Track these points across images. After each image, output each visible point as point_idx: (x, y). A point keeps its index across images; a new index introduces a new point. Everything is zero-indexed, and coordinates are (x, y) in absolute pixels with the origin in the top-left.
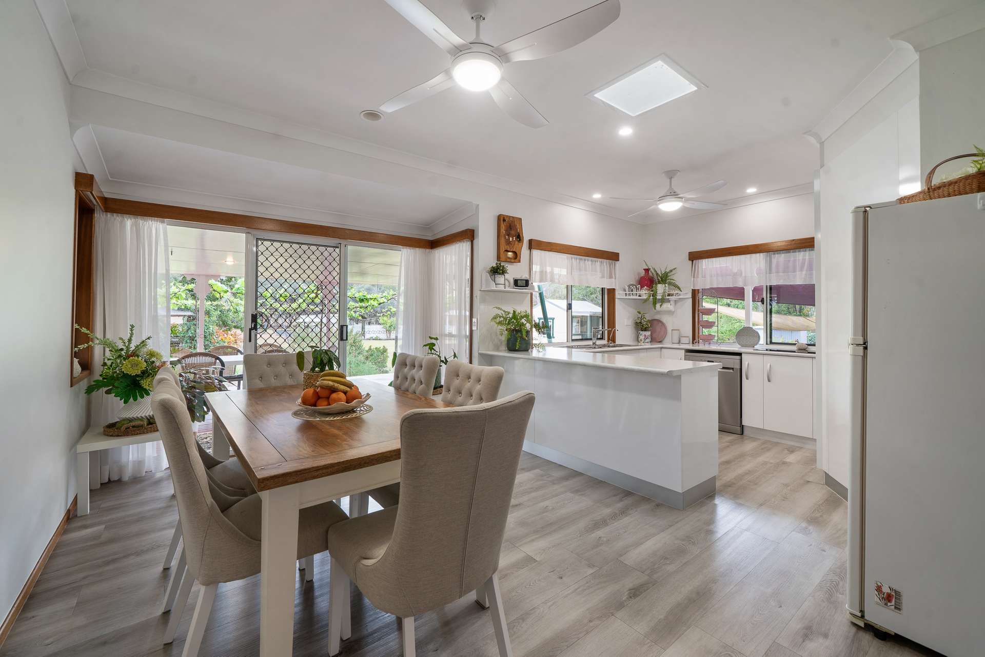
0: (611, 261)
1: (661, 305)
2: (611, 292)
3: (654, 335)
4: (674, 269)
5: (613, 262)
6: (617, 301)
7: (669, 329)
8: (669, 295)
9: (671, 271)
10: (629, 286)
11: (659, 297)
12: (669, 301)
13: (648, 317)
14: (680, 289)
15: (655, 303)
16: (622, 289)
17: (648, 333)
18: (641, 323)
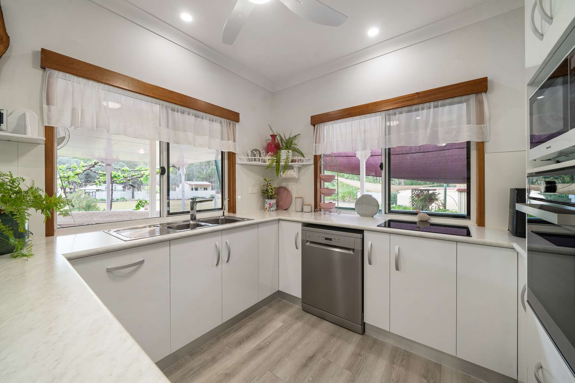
0: (228, 121)
1: (283, 172)
2: (232, 156)
3: (281, 203)
4: (298, 135)
5: (232, 122)
6: (237, 167)
7: (294, 195)
8: (292, 161)
9: (295, 137)
10: (252, 151)
11: (282, 163)
12: (291, 168)
13: (275, 185)
14: (303, 155)
15: (278, 170)
16: (246, 155)
17: (273, 201)
18: (267, 190)
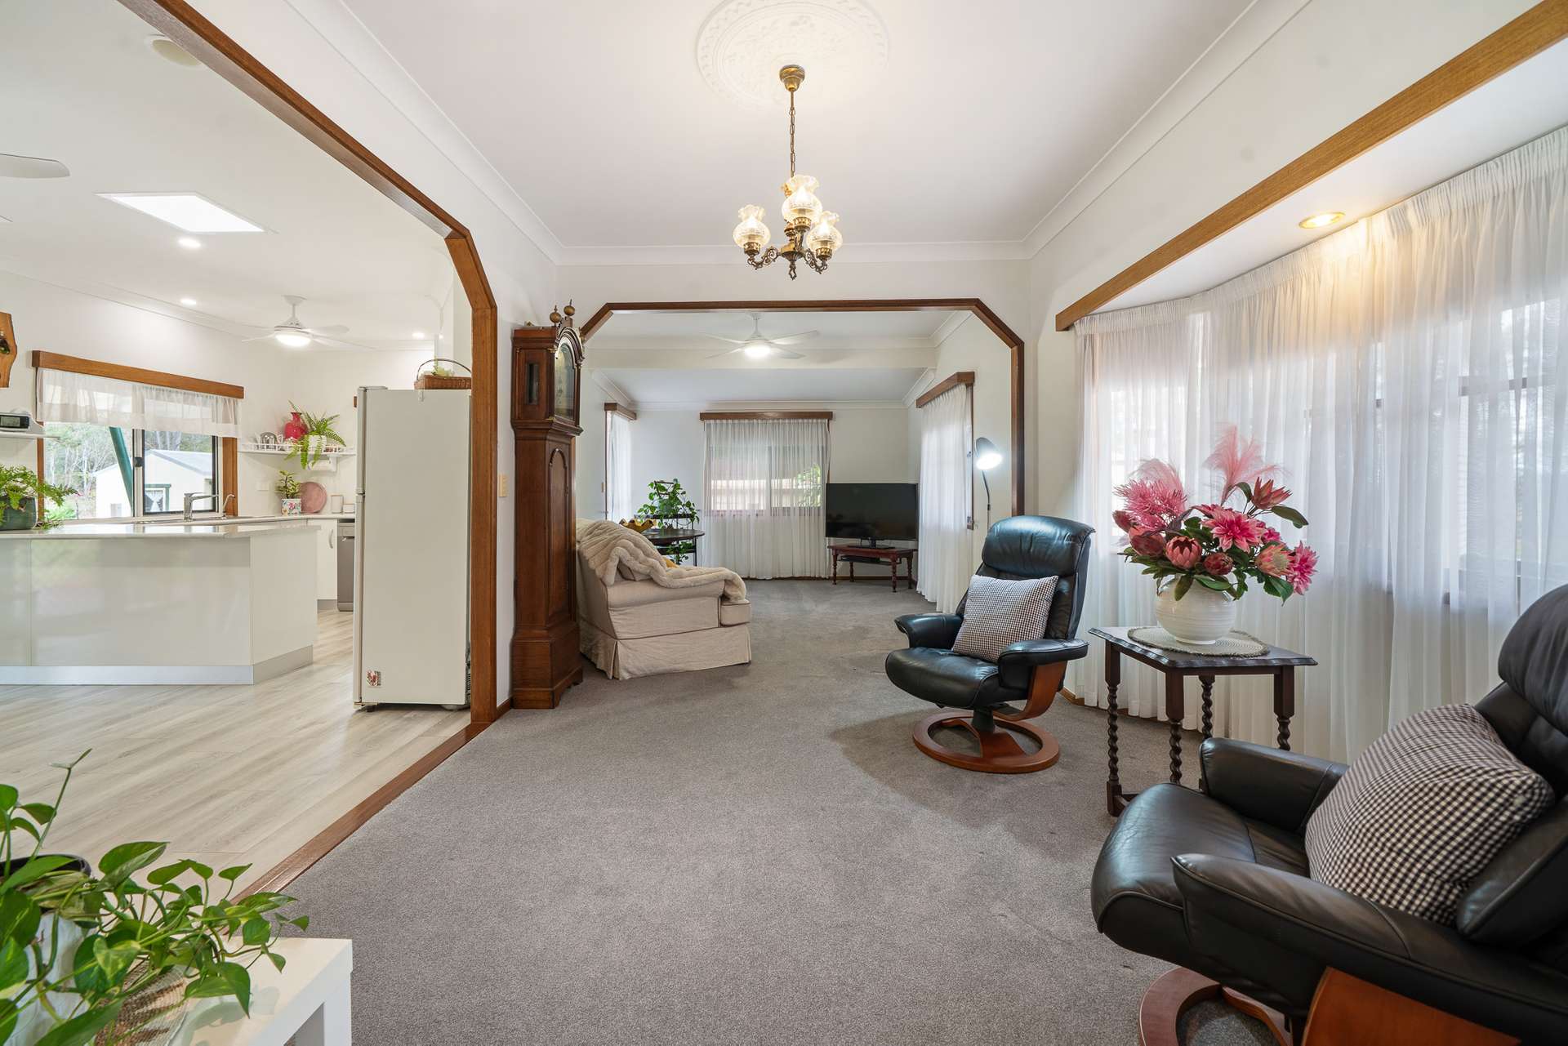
0: (227, 398)
1: (313, 464)
2: (230, 444)
3: (309, 504)
4: (336, 416)
5: (232, 399)
6: (238, 454)
7: (330, 492)
8: (327, 450)
9: (331, 418)
10: (263, 436)
11: (311, 452)
12: (326, 458)
13: (299, 479)
14: (343, 443)
15: (304, 461)
16: (252, 439)
17: (297, 501)
18: (285, 487)
